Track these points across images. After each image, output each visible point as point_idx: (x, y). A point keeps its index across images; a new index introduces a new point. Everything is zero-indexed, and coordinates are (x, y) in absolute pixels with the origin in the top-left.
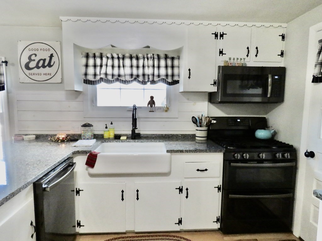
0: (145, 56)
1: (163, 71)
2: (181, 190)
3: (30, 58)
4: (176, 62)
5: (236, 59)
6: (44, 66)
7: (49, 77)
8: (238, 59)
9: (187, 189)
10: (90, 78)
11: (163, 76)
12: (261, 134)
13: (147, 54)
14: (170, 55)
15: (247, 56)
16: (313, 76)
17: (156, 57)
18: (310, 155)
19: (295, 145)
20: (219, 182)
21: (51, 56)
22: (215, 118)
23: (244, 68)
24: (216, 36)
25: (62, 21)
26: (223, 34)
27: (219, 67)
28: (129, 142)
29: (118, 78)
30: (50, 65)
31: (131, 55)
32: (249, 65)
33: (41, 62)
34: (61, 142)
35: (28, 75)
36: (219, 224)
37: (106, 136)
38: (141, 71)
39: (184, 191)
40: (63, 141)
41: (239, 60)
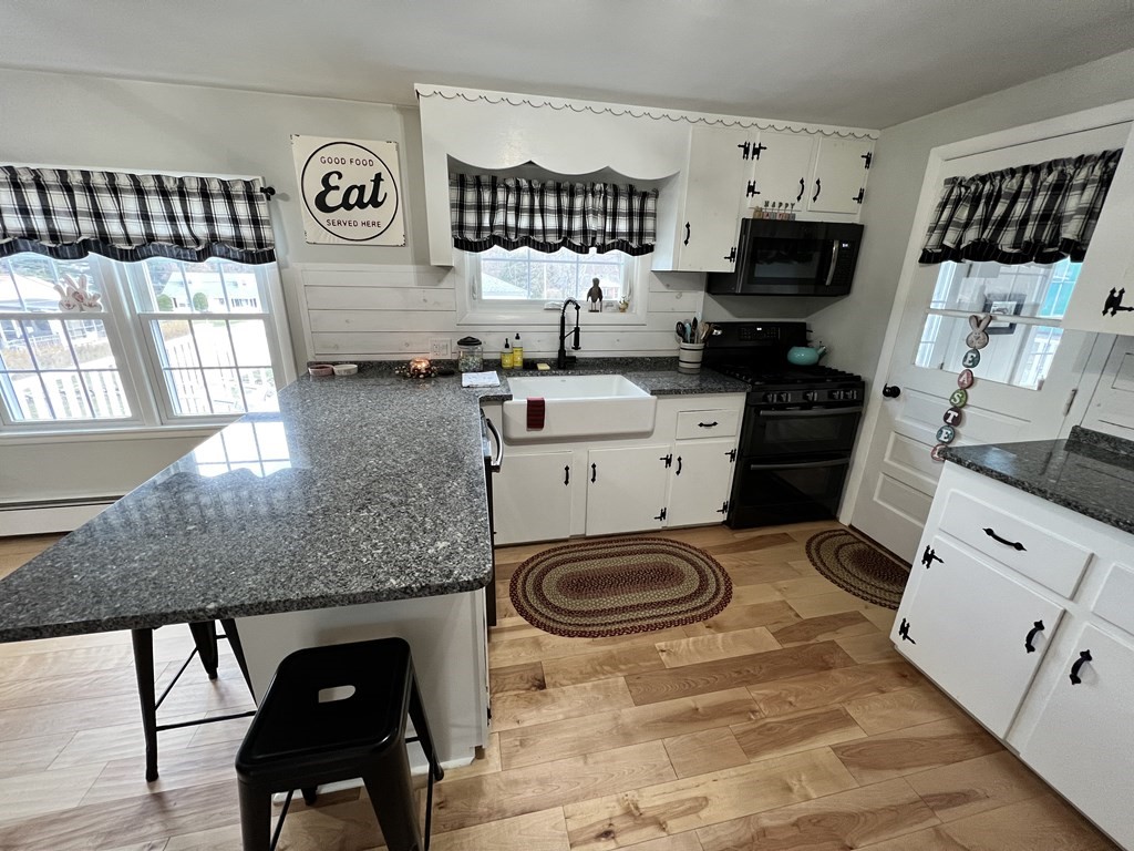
0: (588, 188)
1: (622, 226)
2: (668, 461)
3: (325, 181)
4: (650, 205)
5: (777, 205)
6: (361, 204)
7: (376, 230)
8: (781, 204)
9: (679, 459)
10: (470, 236)
11: (623, 234)
12: (800, 355)
13: (594, 185)
14: (639, 189)
15: (799, 198)
16: (925, 250)
17: (610, 190)
18: (892, 392)
19: (864, 375)
20: (733, 443)
21: (378, 179)
22: (719, 325)
23: (791, 224)
24: (746, 151)
25: (418, 94)
26: (760, 147)
27: (745, 221)
28: (555, 374)
29: (529, 238)
30: (375, 203)
31: (559, 185)
32: (799, 218)
33: (355, 193)
34: (424, 378)
35: (325, 224)
36: (726, 514)
37: (507, 362)
38: (577, 224)
39: (674, 462)
40: (428, 375)
41: (783, 207)
